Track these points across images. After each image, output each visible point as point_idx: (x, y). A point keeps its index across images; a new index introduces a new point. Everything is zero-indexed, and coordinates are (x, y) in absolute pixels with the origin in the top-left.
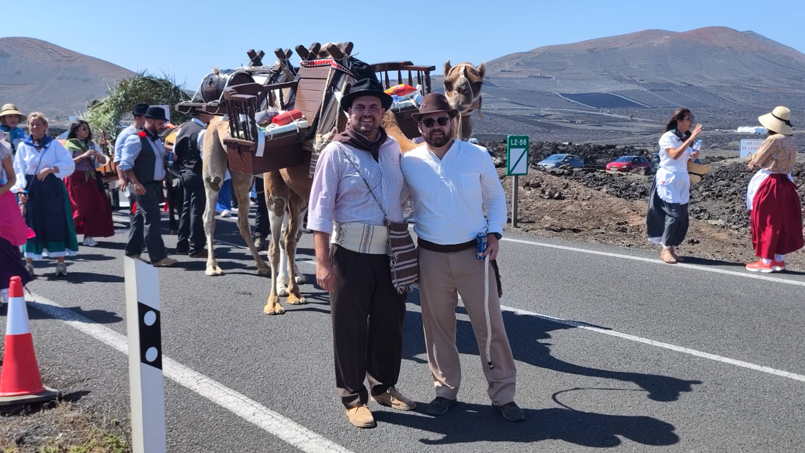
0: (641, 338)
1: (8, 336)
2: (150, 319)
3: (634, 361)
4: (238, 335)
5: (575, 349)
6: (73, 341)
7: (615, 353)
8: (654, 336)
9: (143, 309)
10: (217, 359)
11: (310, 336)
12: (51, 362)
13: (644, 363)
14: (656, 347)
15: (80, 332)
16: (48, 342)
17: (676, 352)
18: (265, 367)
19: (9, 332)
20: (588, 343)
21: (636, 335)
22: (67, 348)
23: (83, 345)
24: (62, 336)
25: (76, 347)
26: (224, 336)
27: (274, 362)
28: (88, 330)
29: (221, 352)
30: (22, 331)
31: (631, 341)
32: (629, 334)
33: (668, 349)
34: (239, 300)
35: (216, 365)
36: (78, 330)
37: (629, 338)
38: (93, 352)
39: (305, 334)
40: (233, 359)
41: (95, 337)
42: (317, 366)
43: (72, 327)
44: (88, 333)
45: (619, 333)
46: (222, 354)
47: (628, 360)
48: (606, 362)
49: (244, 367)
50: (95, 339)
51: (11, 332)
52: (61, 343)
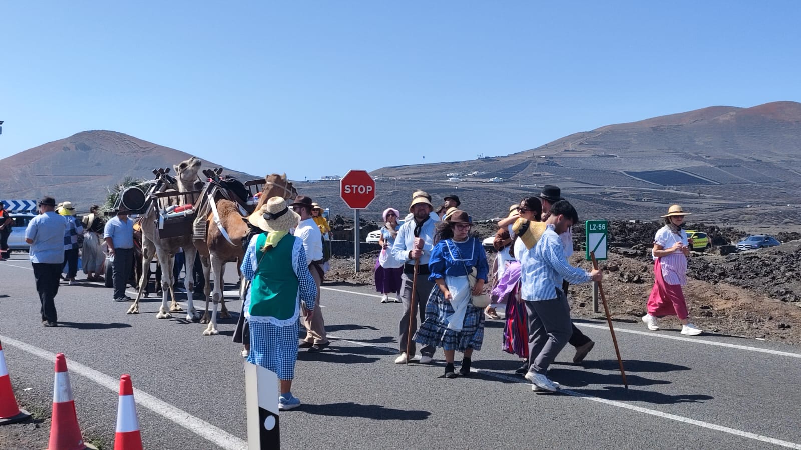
0: (747, 433)
1: (118, 434)
2: (270, 424)
4: (334, 429)
6: (174, 436)
8: (760, 431)
9: (264, 414)
11: (405, 430)
14: (763, 443)
15: (180, 427)
16: (151, 437)
19: (119, 430)
20: (691, 438)
21: (741, 429)
22: (169, 443)
23: (184, 440)
24: (163, 431)
25: (178, 443)
26: (320, 430)
28: (187, 424)
30: (131, 429)
31: (736, 437)
32: (733, 428)
33: (777, 445)
36: (178, 425)
37: (733, 433)
38: (195, 448)
41: (195, 432)
43: (172, 421)
44: (187, 428)
45: (722, 427)
50: (195, 434)
51: (122, 430)
52: (162, 438)
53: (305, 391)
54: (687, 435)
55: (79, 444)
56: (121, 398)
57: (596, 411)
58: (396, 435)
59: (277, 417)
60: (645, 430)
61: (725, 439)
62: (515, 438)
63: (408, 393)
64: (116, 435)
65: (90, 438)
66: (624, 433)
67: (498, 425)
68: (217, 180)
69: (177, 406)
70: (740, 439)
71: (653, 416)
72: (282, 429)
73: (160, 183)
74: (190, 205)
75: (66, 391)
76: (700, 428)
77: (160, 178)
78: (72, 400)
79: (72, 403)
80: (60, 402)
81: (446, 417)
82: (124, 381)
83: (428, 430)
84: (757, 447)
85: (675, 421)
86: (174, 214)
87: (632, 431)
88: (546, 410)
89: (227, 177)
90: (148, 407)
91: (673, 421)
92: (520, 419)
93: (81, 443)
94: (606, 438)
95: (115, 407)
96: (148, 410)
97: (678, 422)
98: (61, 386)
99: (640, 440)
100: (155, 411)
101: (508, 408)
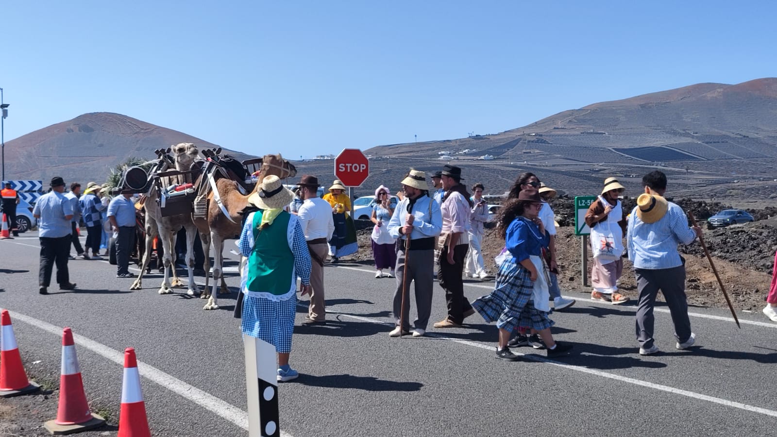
0: (733, 402)
1: (124, 404)
2: (269, 394)
3: (730, 426)
4: (331, 400)
5: (667, 414)
6: (177, 406)
7: (709, 419)
8: (746, 400)
9: (263, 385)
10: (313, 425)
11: (400, 400)
12: (160, 427)
13: (740, 429)
14: (749, 412)
15: (183, 397)
16: (154, 407)
17: (772, 417)
18: (361, 432)
19: (124, 400)
20: (679, 407)
21: (727, 399)
22: (172, 413)
23: (187, 410)
24: (167, 402)
25: (181, 413)
26: (318, 401)
27: (369, 427)
28: (190, 395)
29: (316, 417)
30: (136, 400)
31: (723, 406)
32: (719, 397)
33: (763, 414)
34: (327, 365)
35: (314, 431)
36: (181, 396)
37: (720, 402)
38: (197, 418)
39: (394, 399)
40: (329, 424)
41: (197, 403)
42: (410, 432)
43: (175, 392)
45: (709, 397)
46: (317, 419)
47: (723, 425)
48: (700, 428)
49: (341, 433)
50: (197, 404)
51: (127, 400)
52: (166, 408)
53: (303, 362)
54: (674, 404)
55: (87, 414)
56: (125, 370)
57: (585, 382)
58: (391, 405)
59: (275, 388)
60: (634, 400)
61: (711, 408)
62: (506, 408)
63: (402, 365)
64: (121, 406)
65: (97, 408)
66: (613, 403)
67: (490, 395)
68: (216, 159)
69: (179, 378)
70: (726, 409)
71: (641, 386)
72: (280, 400)
73: (161, 162)
74: (191, 184)
75: (73, 363)
76: (687, 398)
77: (162, 157)
78: (78, 372)
79: (79, 375)
80: (68, 374)
81: (439, 388)
82: (128, 354)
83: (421, 401)
84: (744, 416)
85: (662, 391)
86: (175, 193)
87: (621, 400)
88: (536, 381)
89: (226, 157)
90: (152, 379)
91: (661, 391)
92: (512, 389)
93: (88, 413)
94: (595, 407)
95: (120, 379)
96: (151, 381)
97: (666, 392)
98: (69, 358)
99: (629, 409)
100: (158, 383)
101: (500, 379)
